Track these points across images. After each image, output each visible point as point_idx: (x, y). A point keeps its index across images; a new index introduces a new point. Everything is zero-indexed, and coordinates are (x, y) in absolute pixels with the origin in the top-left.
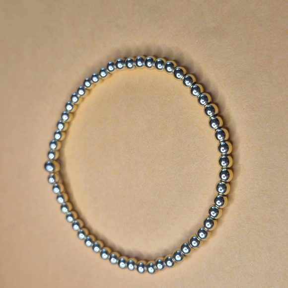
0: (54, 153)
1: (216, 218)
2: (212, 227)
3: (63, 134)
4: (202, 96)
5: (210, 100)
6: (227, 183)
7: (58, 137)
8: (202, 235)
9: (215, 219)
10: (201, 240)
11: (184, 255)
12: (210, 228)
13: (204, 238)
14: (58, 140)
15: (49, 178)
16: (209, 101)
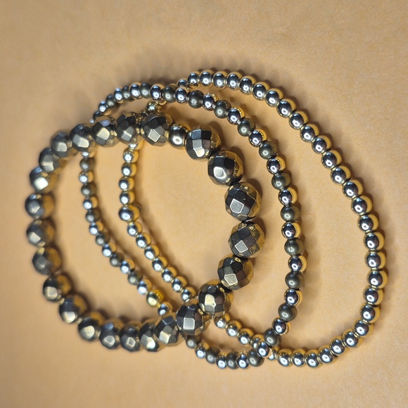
0: (127, 195)
1: (376, 304)
2: (372, 318)
3: (134, 167)
4: (318, 140)
5: (329, 145)
6: (378, 251)
7: (127, 172)
8: (361, 330)
9: (376, 306)
10: (359, 337)
11: (336, 356)
12: (370, 320)
13: (364, 335)
14: (129, 176)
15: (128, 228)
16: (328, 147)
